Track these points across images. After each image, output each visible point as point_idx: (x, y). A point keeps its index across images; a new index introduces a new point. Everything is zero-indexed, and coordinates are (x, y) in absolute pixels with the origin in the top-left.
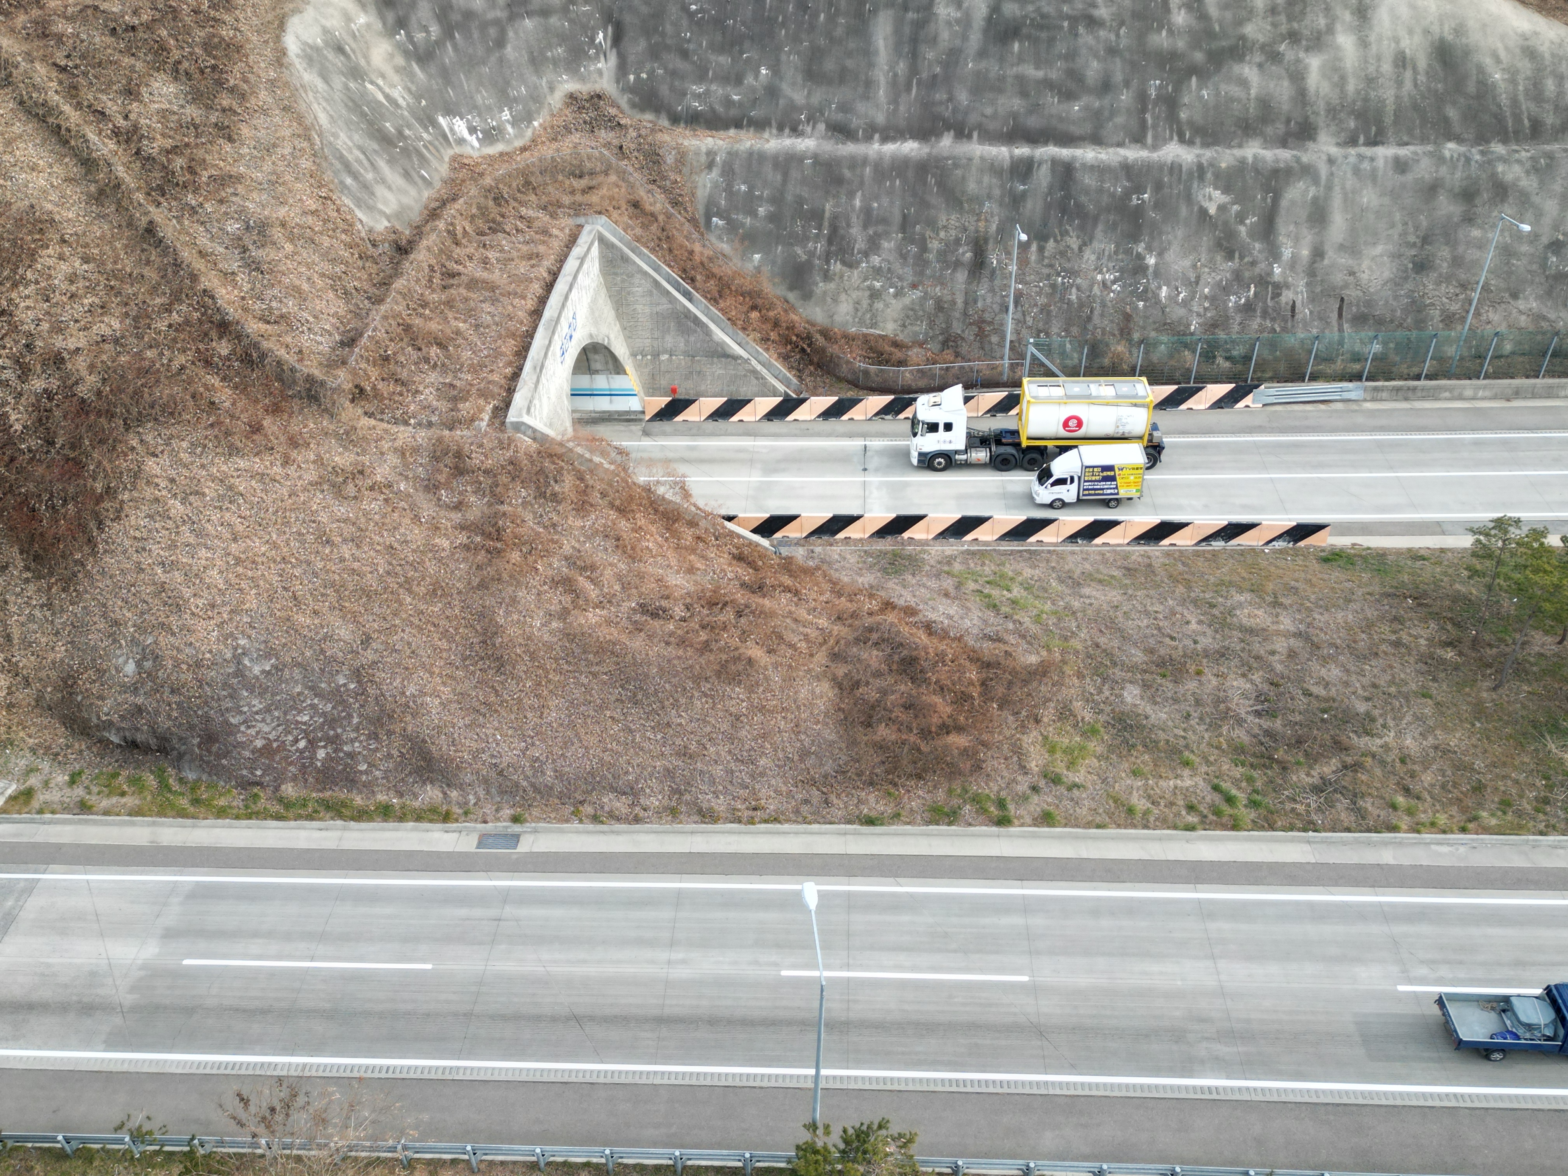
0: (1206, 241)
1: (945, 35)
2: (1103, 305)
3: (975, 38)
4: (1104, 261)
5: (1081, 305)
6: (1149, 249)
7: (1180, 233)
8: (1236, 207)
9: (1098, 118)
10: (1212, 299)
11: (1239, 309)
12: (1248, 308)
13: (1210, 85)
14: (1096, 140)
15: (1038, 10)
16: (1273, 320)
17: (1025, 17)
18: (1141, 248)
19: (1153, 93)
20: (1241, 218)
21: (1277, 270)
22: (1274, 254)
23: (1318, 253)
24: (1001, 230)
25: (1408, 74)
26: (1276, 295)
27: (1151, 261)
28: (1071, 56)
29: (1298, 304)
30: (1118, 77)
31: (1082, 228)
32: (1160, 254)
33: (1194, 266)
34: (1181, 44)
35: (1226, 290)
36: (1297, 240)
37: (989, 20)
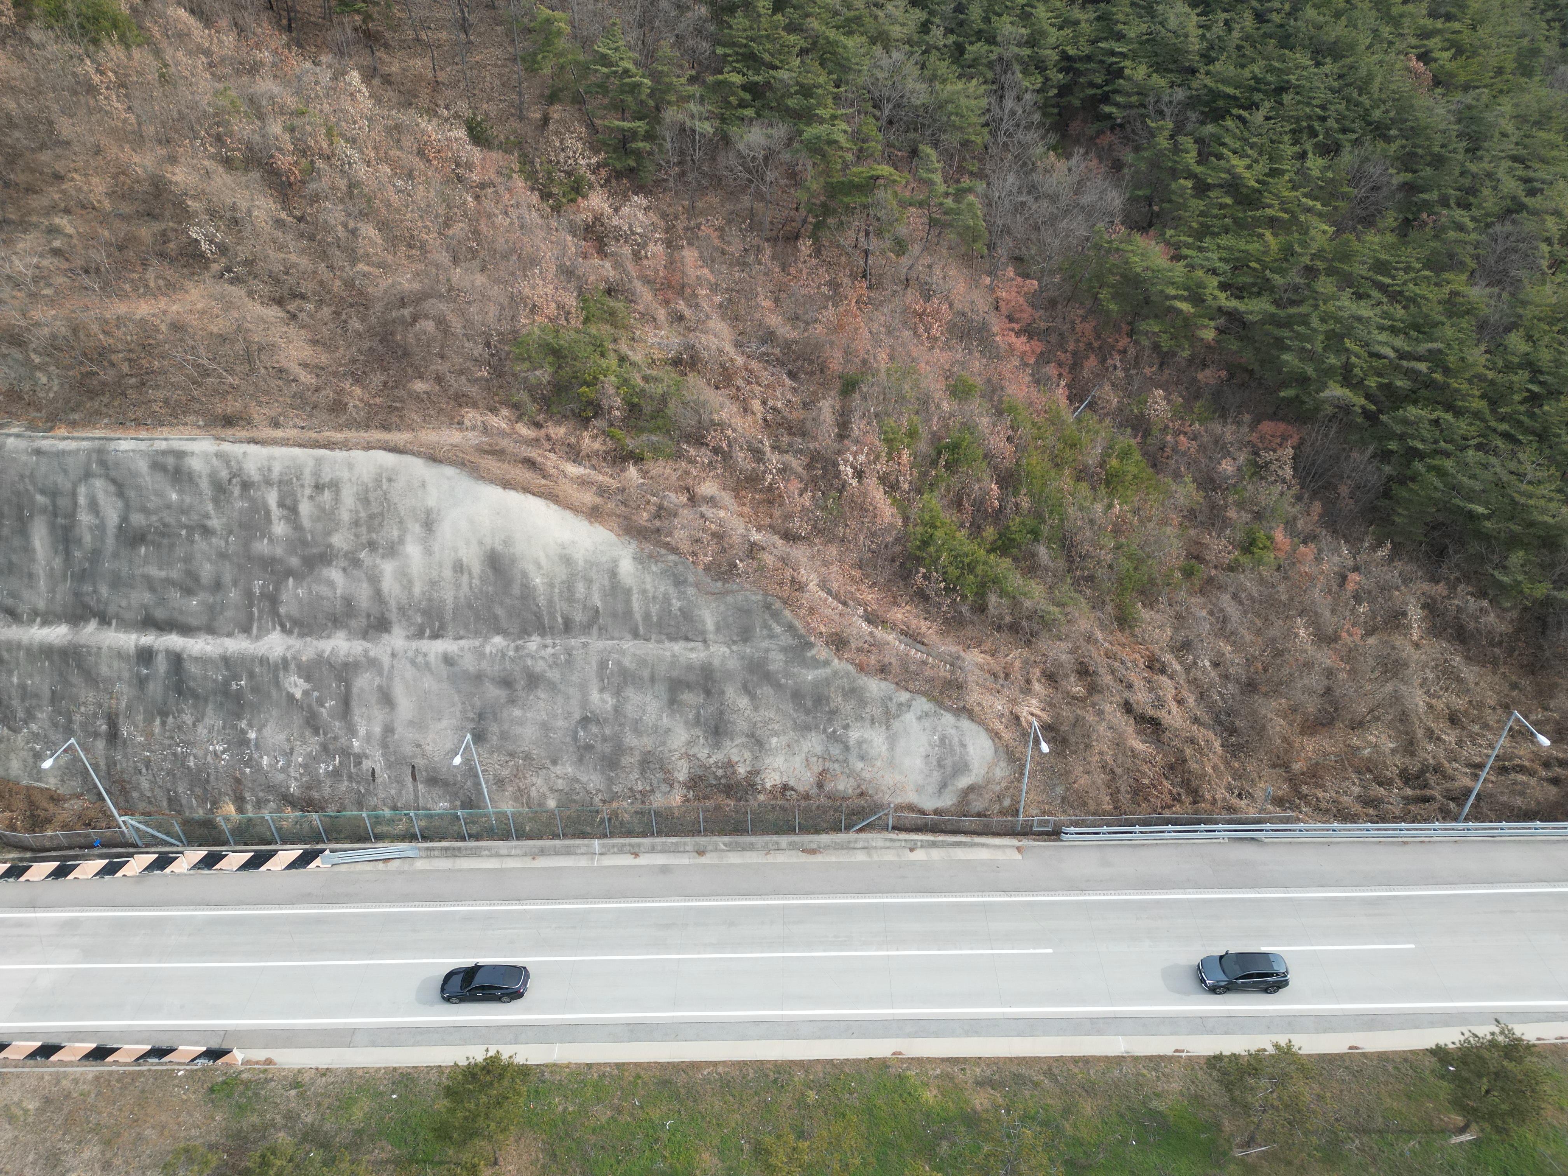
0: (297, 719)
1: (87, 538)
2: (217, 770)
3: (110, 541)
4: (215, 734)
5: (199, 771)
6: (250, 725)
7: (275, 713)
8: (316, 694)
9: (212, 611)
10: (305, 766)
11: (328, 774)
12: (336, 774)
13: (305, 585)
14: (211, 630)
15: (161, 520)
16: (358, 783)
17: (150, 526)
18: (243, 724)
19: (257, 591)
20: (321, 702)
21: (356, 744)
22: (352, 731)
23: (389, 730)
24: (129, 707)
25: (465, 578)
26: (358, 763)
27: (252, 735)
28: (188, 559)
29: (377, 770)
30: (227, 578)
31: (195, 706)
32: (259, 730)
33: (288, 740)
34: (279, 551)
35: (316, 759)
36: (369, 719)
37: (120, 527)
